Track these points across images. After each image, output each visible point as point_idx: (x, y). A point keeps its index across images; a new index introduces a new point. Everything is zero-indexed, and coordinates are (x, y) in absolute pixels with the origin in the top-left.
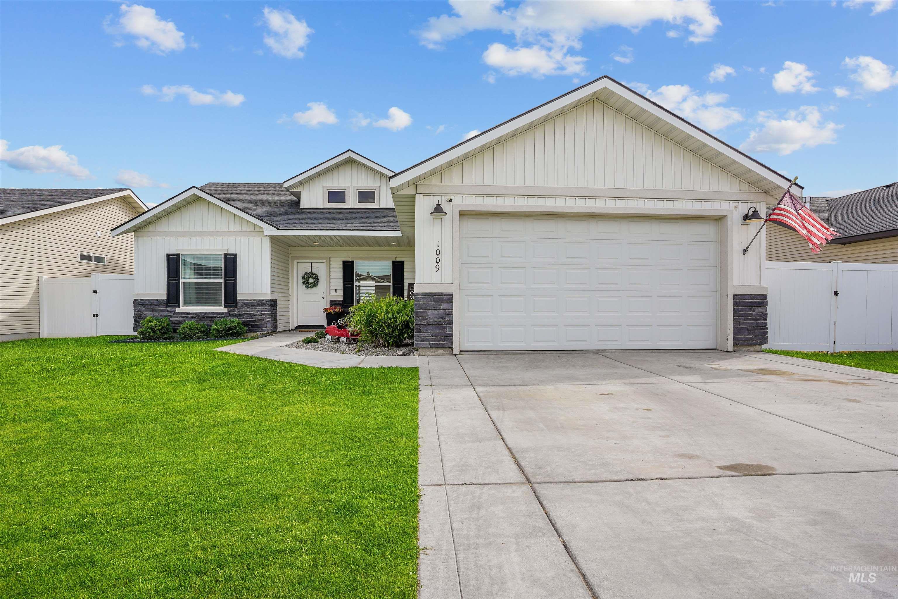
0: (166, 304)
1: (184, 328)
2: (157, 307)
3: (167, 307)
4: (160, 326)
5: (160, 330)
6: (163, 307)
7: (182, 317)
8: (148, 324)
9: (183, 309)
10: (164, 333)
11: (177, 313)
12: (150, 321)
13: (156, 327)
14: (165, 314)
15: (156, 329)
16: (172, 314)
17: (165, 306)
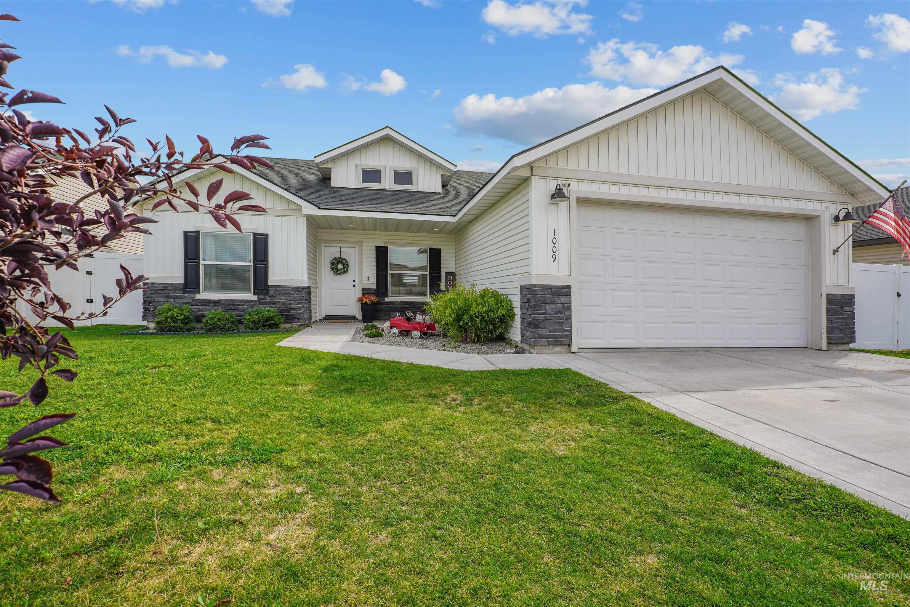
0: (183, 289)
1: (211, 318)
2: (172, 292)
3: (184, 293)
4: (181, 315)
5: (181, 320)
6: (179, 293)
7: (202, 305)
8: (167, 313)
9: (203, 296)
10: (187, 323)
11: (197, 300)
12: (169, 310)
13: (177, 316)
14: (181, 300)
15: (178, 318)
16: (191, 301)
17: (182, 292)
